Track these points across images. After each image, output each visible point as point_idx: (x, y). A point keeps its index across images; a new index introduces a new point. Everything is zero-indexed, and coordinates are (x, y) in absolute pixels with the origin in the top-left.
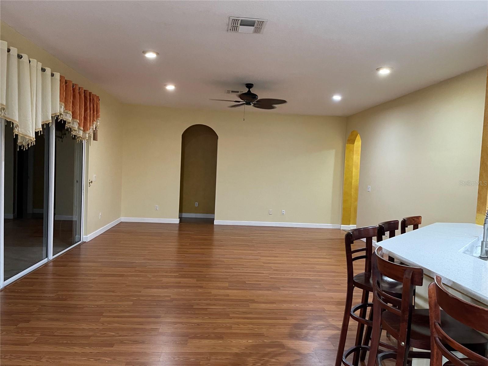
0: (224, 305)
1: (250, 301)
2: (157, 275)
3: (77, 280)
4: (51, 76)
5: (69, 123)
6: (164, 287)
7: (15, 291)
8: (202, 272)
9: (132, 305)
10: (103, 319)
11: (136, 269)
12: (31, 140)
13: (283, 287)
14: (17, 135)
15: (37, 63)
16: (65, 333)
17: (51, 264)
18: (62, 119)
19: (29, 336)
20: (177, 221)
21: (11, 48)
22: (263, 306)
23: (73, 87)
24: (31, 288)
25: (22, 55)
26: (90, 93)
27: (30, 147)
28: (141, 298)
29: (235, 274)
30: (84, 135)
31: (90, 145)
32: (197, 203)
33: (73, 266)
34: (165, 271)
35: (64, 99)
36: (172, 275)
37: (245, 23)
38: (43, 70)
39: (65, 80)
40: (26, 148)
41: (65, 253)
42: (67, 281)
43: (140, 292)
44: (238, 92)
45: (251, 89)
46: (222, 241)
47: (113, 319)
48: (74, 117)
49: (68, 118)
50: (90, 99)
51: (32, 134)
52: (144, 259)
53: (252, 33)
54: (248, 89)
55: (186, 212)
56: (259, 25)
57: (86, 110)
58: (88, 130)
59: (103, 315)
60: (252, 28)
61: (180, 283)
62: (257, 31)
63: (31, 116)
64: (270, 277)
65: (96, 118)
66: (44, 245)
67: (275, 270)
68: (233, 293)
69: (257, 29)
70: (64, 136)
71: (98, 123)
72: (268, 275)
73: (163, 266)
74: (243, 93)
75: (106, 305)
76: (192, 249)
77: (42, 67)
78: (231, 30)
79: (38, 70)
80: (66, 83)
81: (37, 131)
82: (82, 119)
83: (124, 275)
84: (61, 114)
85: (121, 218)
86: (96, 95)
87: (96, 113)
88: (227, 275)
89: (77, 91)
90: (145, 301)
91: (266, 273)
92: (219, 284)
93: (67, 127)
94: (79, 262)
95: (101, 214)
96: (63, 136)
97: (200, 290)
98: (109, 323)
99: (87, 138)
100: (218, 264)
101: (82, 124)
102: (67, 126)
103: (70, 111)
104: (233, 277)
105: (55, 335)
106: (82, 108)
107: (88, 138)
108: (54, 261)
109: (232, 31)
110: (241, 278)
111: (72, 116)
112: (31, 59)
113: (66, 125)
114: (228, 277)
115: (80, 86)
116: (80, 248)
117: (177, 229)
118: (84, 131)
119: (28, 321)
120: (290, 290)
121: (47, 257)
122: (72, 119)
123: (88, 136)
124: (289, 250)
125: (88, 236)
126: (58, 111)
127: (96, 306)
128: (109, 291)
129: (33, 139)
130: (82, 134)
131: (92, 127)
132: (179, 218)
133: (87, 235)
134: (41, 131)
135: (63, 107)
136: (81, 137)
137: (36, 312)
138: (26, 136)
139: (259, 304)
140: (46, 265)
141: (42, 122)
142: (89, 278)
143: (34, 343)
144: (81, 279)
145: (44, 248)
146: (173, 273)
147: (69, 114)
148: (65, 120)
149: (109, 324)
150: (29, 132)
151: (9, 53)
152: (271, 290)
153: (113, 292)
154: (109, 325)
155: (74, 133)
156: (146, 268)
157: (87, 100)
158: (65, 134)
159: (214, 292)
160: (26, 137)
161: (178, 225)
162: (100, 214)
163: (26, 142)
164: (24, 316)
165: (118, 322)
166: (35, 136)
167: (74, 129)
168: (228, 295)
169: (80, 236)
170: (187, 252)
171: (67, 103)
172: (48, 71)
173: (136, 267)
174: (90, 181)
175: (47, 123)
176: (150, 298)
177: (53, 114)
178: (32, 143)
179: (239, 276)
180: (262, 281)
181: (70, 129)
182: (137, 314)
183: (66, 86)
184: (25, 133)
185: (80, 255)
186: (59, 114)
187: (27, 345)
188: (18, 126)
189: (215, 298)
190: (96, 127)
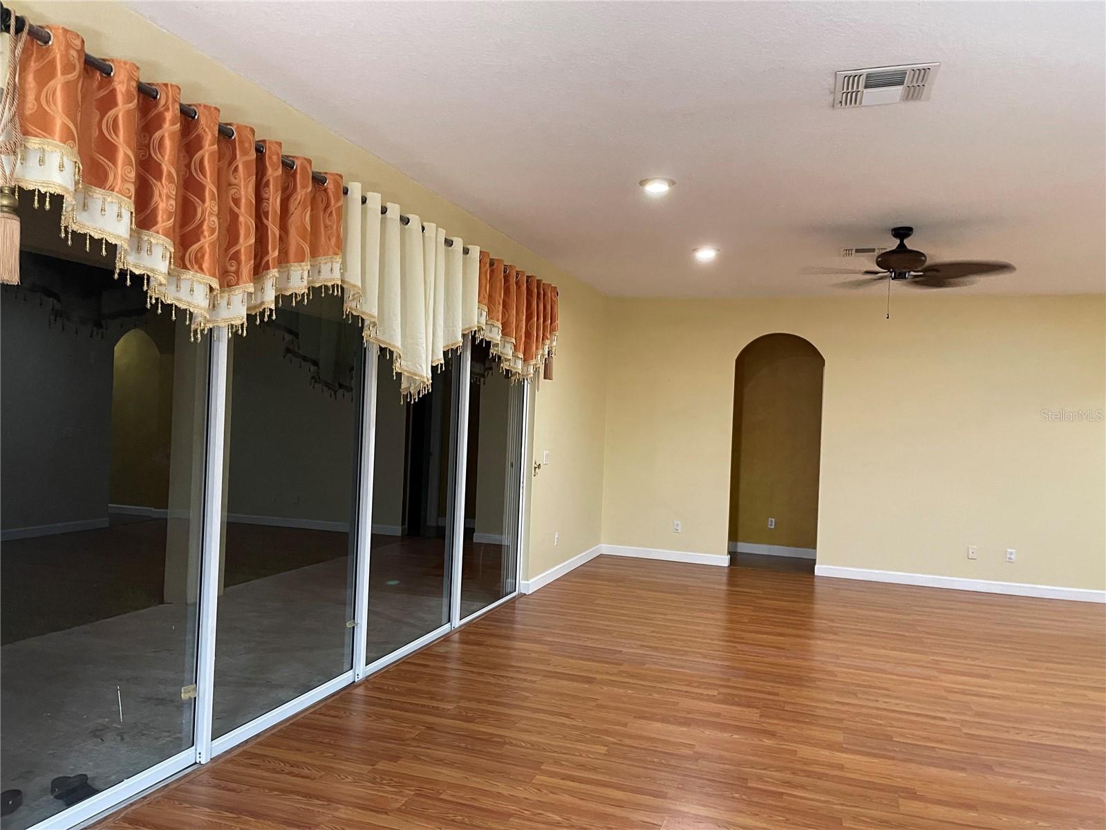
0: (827, 792)
1: (902, 792)
2: (667, 689)
3: (500, 678)
4: (463, 253)
5: (497, 345)
6: (682, 720)
7: (384, 689)
8: (777, 694)
9: (605, 754)
10: (540, 778)
11: (622, 668)
12: (424, 383)
13: (1001, 765)
14: (399, 375)
15: (437, 230)
16: (461, 798)
17: (456, 637)
18: (482, 339)
19: (393, 793)
20: (724, 560)
21: (389, 205)
22: (940, 811)
23: (505, 272)
24: (413, 685)
25: (410, 216)
26: (539, 282)
27: (421, 396)
28: (627, 741)
29: (864, 711)
30: (525, 369)
31: (538, 390)
32: (774, 520)
33: (497, 647)
34: (686, 680)
35: (488, 299)
36: (701, 694)
37: (876, 81)
38: (449, 243)
39: (491, 259)
40: (414, 399)
41: (484, 616)
42: (480, 679)
43: (625, 725)
44: (873, 250)
45: (906, 242)
46: (832, 621)
47: (562, 782)
48: (505, 333)
49: (495, 336)
50: (539, 293)
51: (425, 371)
52: (641, 646)
53: (898, 100)
54: (898, 242)
55: (748, 540)
56: (915, 80)
57: (529, 318)
58: (532, 359)
59: (542, 767)
60: (899, 89)
61: (718, 715)
62: (913, 95)
63: (425, 335)
64: (966, 734)
65: (550, 332)
66: (445, 593)
67: (979, 715)
68: (857, 763)
69: (912, 90)
70: (488, 373)
71: (555, 343)
72: (958, 725)
73: (683, 667)
74: (886, 251)
75: (551, 745)
76: (756, 632)
77: (447, 237)
78: (841, 102)
79: (439, 245)
80: (492, 264)
81: (434, 365)
82: (521, 335)
83: (595, 678)
84: (480, 329)
85: (600, 545)
86: (550, 285)
87: (550, 321)
88: (843, 712)
89: (513, 280)
90: (633, 750)
91: (951, 720)
92: (817, 733)
93: (492, 354)
94: (508, 638)
95: (558, 535)
96: (486, 373)
97: (767, 742)
98: (553, 790)
99: (530, 374)
100: (820, 680)
101: (522, 346)
102: (493, 351)
103: (498, 321)
104: (857, 719)
105: (442, 799)
106: (523, 313)
107: (532, 375)
108: (464, 630)
109: (846, 104)
110: (880, 725)
111: (502, 331)
112: (425, 224)
113: (491, 351)
114: (844, 716)
115: (517, 269)
116: (514, 608)
117: (724, 579)
118: (525, 360)
119: (395, 758)
120: (1022, 778)
121: (449, 621)
122: (501, 337)
123: (532, 371)
124: (1027, 662)
125: (531, 581)
126: (474, 323)
127: (529, 745)
128: (561, 714)
129: (428, 380)
130: (520, 367)
131: (540, 352)
132: (729, 553)
133: (528, 581)
134: (442, 365)
135: (484, 314)
136: (519, 374)
137: (414, 739)
138: (416, 375)
139: (929, 805)
140: (446, 639)
141: (444, 347)
142: (522, 676)
143: (399, 810)
144: (507, 677)
145: (445, 601)
146: (705, 688)
147: (497, 326)
148: (488, 339)
149: (554, 793)
150: (421, 366)
151: (384, 215)
152: (963, 770)
153: (567, 716)
154: (551, 795)
155: (505, 366)
156: (643, 669)
157: (532, 297)
158: (491, 368)
159: (805, 751)
160: (415, 377)
161: (726, 571)
162: (556, 536)
163: (415, 388)
164: (390, 745)
165: (571, 793)
166: (431, 375)
167: (506, 356)
168: (841, 767)
169: (514, 581)
170: (742, 638)
171: (493, 307)
172: (458, 244)
173: (623, 664)
174: (535, 463)
175: (455, 347)
176: (645, 745)
177: (466, 330)
178: (425, 388)
179: (876, 717)
180: (941, 742)
181: (500, 358)
182: (614, 780)
183: (492, 272)
184: (412, 369)
185: (514, 624)
186: (476, 329)
187: (386, 813)
188: (400, 357)
189: (806, 768)
190: (549, 352)
